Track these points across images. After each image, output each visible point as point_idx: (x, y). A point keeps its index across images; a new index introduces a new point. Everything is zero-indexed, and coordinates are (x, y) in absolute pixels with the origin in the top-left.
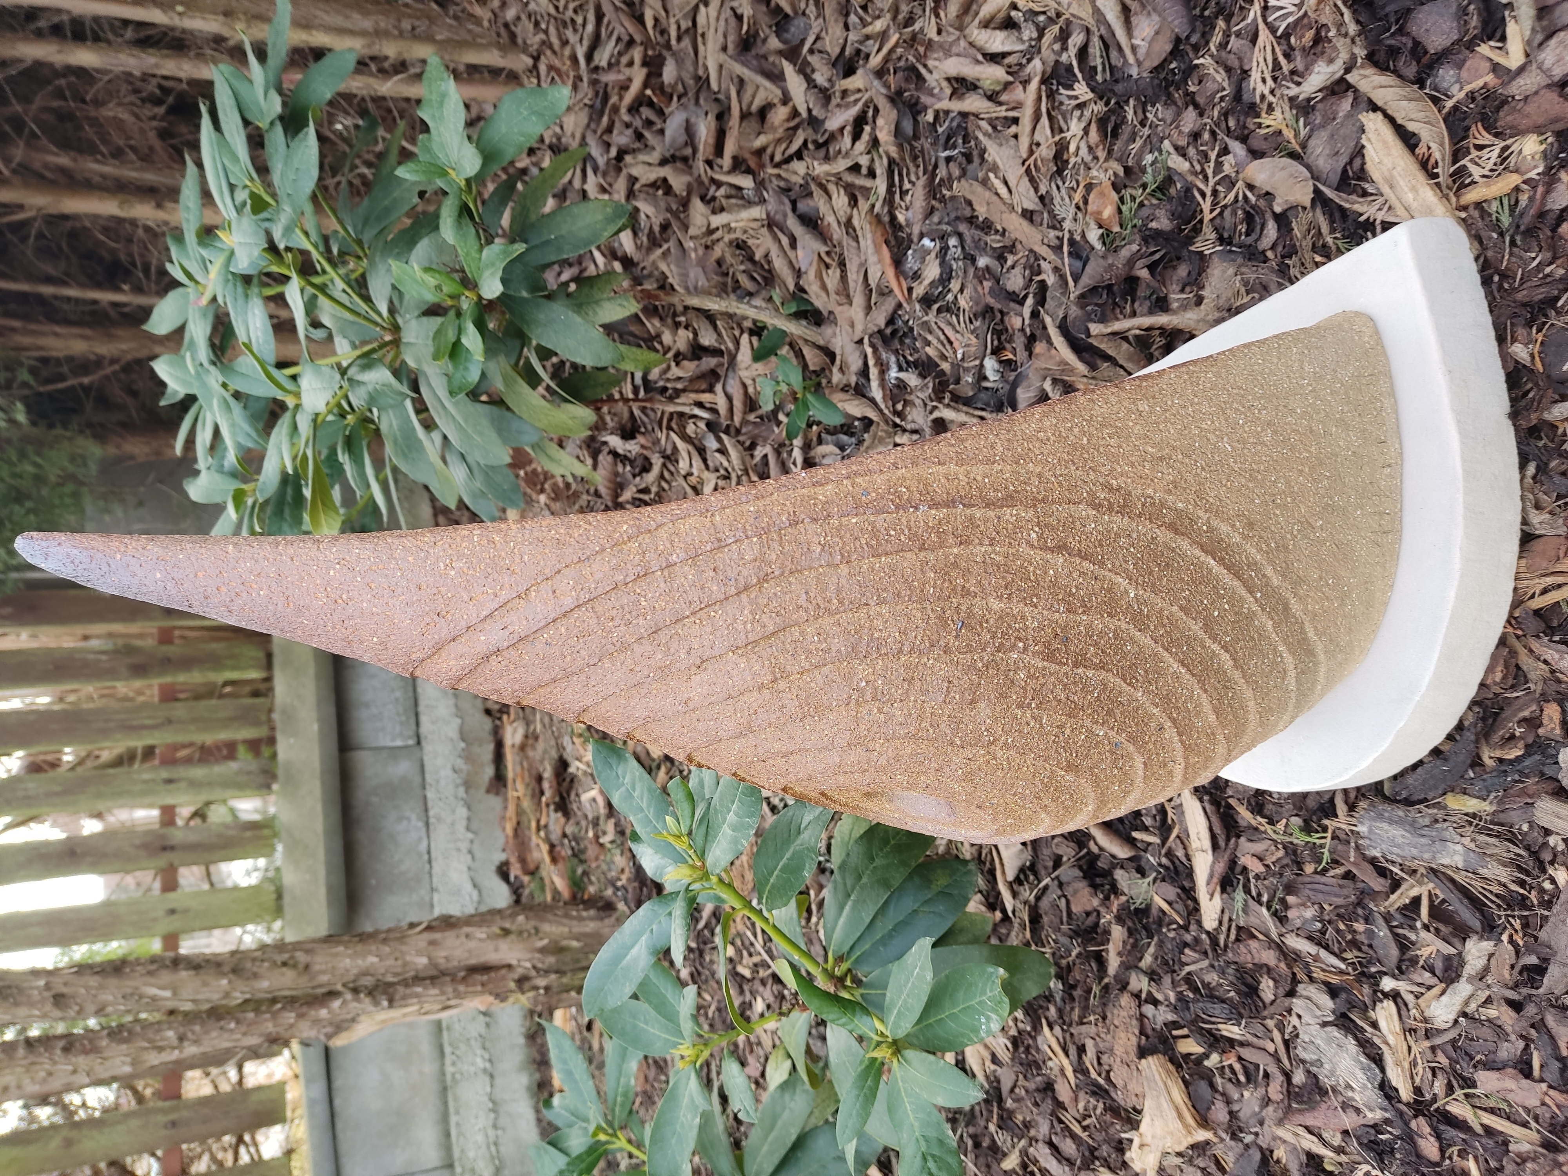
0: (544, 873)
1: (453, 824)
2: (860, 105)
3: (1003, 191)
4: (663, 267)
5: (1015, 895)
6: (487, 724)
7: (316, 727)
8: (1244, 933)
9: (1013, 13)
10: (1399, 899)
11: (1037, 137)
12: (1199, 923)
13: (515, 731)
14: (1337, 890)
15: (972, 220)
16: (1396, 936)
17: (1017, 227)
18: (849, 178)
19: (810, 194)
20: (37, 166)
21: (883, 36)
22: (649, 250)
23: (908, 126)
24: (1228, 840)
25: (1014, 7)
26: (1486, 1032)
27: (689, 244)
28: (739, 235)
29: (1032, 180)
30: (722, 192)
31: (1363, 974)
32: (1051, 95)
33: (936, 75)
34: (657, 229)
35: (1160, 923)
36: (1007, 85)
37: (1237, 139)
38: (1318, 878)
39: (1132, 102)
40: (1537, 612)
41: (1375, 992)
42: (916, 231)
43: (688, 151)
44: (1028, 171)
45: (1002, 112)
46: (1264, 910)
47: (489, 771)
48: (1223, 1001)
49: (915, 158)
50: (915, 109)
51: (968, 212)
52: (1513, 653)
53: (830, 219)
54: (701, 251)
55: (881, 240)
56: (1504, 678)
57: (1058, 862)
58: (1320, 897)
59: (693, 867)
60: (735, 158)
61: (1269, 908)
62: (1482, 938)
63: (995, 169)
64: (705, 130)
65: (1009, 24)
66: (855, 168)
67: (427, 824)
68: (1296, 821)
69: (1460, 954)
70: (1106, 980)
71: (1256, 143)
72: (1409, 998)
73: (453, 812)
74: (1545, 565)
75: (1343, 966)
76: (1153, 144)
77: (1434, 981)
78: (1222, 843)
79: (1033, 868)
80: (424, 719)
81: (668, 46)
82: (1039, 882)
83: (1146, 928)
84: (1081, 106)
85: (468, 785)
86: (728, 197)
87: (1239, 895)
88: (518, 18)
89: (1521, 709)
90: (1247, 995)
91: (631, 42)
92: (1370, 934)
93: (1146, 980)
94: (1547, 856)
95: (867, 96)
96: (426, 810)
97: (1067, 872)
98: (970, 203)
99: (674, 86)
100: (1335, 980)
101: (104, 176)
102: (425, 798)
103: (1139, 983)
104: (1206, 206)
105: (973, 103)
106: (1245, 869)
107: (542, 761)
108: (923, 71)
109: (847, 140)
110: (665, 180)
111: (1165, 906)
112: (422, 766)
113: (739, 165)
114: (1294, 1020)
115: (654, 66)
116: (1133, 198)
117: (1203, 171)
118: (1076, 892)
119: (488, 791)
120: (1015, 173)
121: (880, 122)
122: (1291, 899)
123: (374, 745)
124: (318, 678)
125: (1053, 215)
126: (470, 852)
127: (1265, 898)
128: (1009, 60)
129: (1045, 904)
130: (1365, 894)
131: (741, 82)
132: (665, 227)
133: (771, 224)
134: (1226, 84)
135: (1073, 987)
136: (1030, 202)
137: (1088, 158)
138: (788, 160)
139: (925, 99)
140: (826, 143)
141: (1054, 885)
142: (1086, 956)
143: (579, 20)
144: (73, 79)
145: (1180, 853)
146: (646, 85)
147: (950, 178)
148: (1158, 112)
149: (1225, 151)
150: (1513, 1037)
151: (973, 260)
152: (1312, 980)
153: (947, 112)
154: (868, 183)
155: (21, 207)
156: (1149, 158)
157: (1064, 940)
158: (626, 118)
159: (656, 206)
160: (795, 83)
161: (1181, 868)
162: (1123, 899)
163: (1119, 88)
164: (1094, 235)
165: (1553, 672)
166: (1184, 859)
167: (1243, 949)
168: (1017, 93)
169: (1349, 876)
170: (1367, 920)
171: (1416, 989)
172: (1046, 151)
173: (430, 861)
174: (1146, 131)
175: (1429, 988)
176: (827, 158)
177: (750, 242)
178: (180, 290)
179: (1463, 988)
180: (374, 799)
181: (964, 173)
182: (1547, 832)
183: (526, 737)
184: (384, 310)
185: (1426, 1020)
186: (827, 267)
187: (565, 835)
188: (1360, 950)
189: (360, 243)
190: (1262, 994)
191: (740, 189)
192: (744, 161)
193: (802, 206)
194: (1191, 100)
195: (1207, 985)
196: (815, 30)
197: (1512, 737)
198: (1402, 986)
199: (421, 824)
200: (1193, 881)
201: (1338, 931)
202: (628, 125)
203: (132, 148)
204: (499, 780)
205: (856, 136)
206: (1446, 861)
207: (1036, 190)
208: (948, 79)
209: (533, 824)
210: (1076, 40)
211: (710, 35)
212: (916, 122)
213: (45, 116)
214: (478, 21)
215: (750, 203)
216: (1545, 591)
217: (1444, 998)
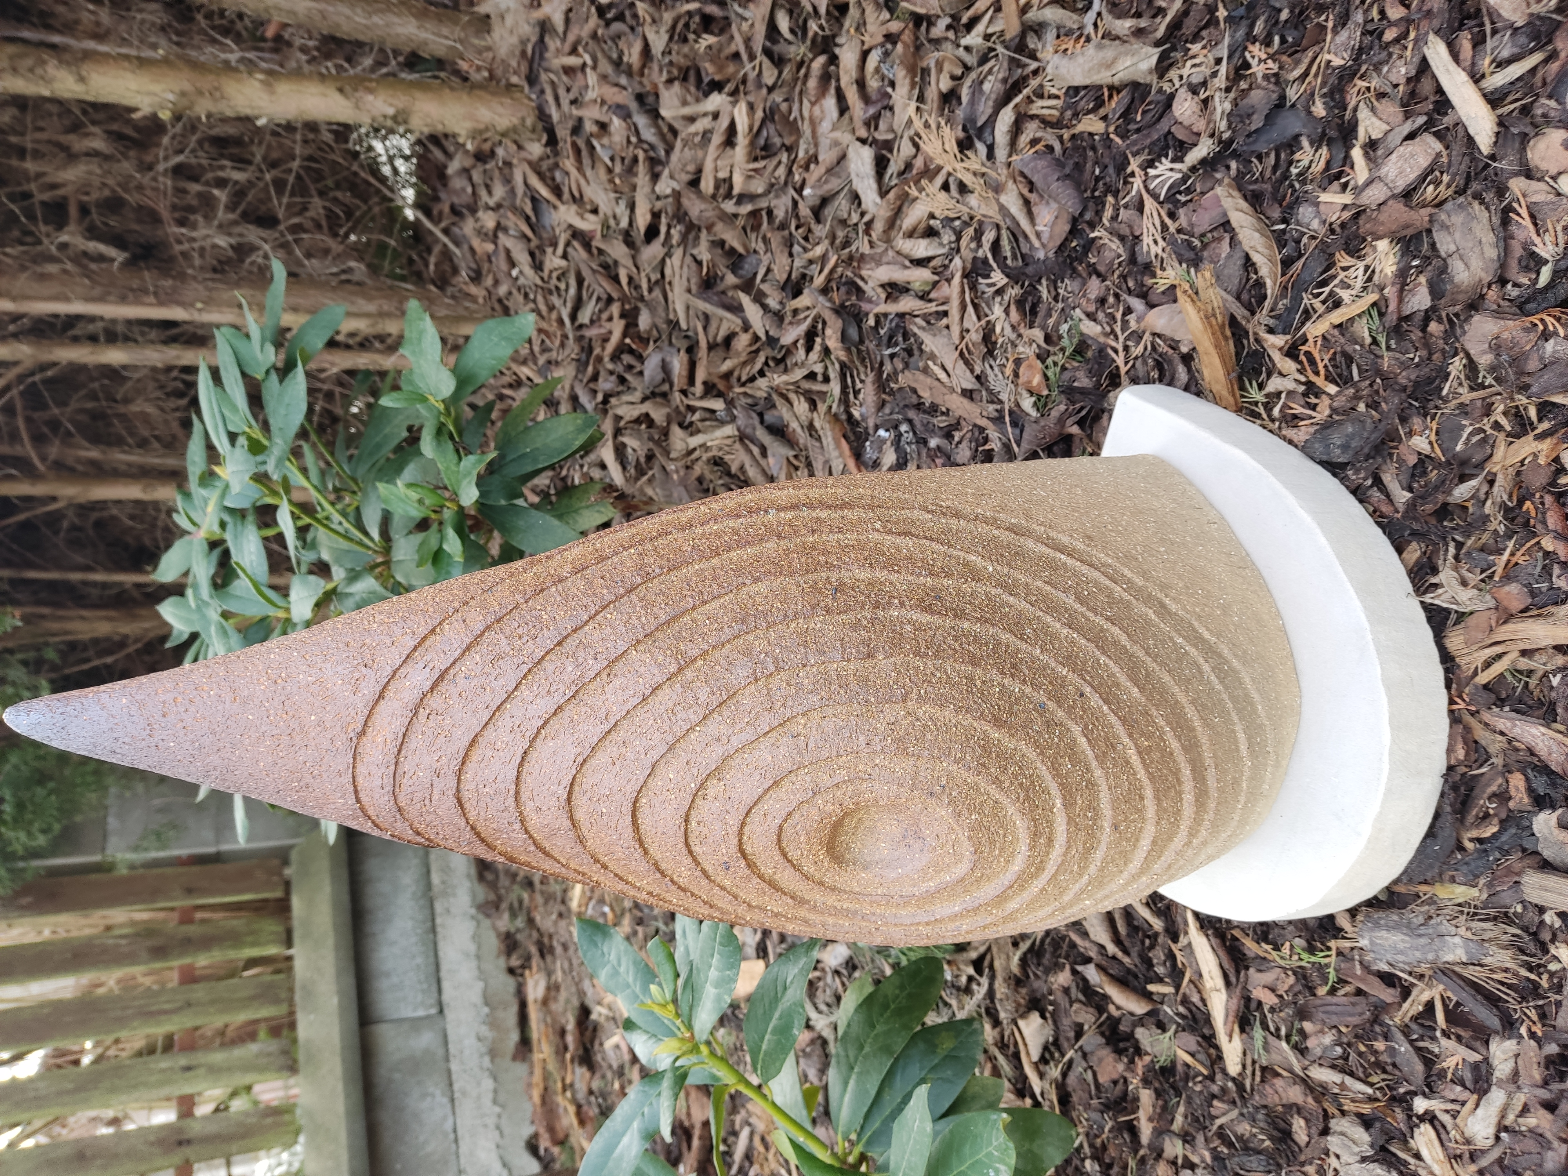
0: (573, 1140)
1: (479, 1098)
2: (809, 321)
3: (942, 376)
4: (650, 492)
5: (1041, 1075)
6: (510, 983)
7: (335, 1000)
8: (1268, 1072)
9: (932, 222)
10: (1413, 1006)
11: (966, 325)
12: (1224, 1071)
13: (536, 983)
14: (1350, 1008)
15: (919, 406)
16: (1419, 1050)
17: (959, 406)
18: (806, 385)
19: (774, 406)
20: (70, 462)
21: (824, 258)
22: (637, 479)
23: (853, 333)
24: (1238, 972)
25: (932, 216)
26: (1530, 1145)
27: (671, 467)
28: (714, 452)
29: (967, 363)
30: (697, 416)
31: (1393, 1099)
32: (973, 287)
33: (871, 284)
34: (642, 460)
35: (1187, 1078)
36: (935, 284)
37: (1138, 296)
38: (1329, 999)
39: (1044, 282)
40: (1486, 687)
41: (1410, 1117)
42: (871, 423)
43: (666, 387)
44: (961, 354)
45: (932, 307)
46: (1284, 1044)
47: (514, 1037)
48: (1259, 1152)
49: (863, 361)
50: (858, 317)
51: (914, 400)
52: (1468, 729)
53: (794, 425)
54: (682, 472)
55: (839, 435)
56: (1467, 754)
57: (1079, 1032)
58: (1334, 1020)
59: (683, 1040)
60: (705, 383)
61: (1288, 1042)
62: (1504, 1037)
63: (932, 357)
64: (678, 364)
65: (930, 233)
66: (811, 376)
67: (452, 1100)
68: (1299, 942)
69: (1486, 1060)
70: (1142, 1152)
71: (1153, 298)
72: (1446, 1119)
73: (479, 1084)
74: (1480, 636)
75: (1370, 1091)
76: (1065, 315)
77: (1466, 1095)
78: (1233, 979)
79: (1056, 1043)
80: (446, 985)
81: (642, 298)
82: (1063, 1055)
83: (1173, 1087)
84: (1000, 292)
85: (493, 1053)
86: (703, 420)
87: (1258, 1033)
88: (510, 293)
89: (1488, 785)
90: (1282, 1140)
91: (610, 300)
92: (1392, 1051)
93: (1179, 1143)
94: (1546, 936)
95: (814, 312)
96: (451, 1084)
97: (1091, 1040)
98: (914, 391)
99: (649, 332)
100: (1366, 1109)
101: (130, 465)
102: (449, 1072)
103: (1174, 1148)
104: (1120, 360)
105: (907, 304)
106: (1260, 1004)
107: (565, 1011)
108: (861, 283)
109: (801, 352)
110: (647, 415)
111: (1188, 1059)
112: (445, 1037)
113: (710, 389)
114: (1333, 1162)
115: (630, 317)
116: (1055, 364)
117: (1113, 331)
118: (1100, 1060)
119: (514, 1058)
120: (950, 358)
121: (828, 332)
122: (1307, 1026)
123: (395, 1016)
124: (337, 948)
125: (990, 392)
126: (498, 1127)
127: (1283, 1032)
128: (933, 263)
129: (1072, 1080)
130: (1379, 1010)
131: (707, 318)
132: (650, 457)
133: (743, 438)
134: (1121, 251)
135: (1110, 1166)
136: (969, 383)
137: (1013, 336)
138: (752, 379)
139: (865, 306)
140: (783, 360)
141: (1078, 1057)
142: (1119, 1128)
143: (562, 286)
144: (106, 382)
145: (1195, 999)
146: (625, 335)
147: (896, 373)
148: (1067, 286)
149: (1128, 311)
150: (1556, 1144)
151: (925, 442)
152: (1343, 1113)
153: (886, 315)
154: (824, 388)
155: (54, 499)
156: (1064, 328)
157: (1095, 1116)
158: (610, 366)
159: (640, 439)
160: (753, 312)
161: (1199, 1015)
162: (1147, 1059)
163: (1030, 270)
164: (1027, 403)
165: (1510, 742)
166: (1200, 1004)
167: (1268, 1090)
168: (945, 290)
169: (1359, 992)
170: (1386, 1037)
171: (1450, 1106)
172: (975, 336)
173: (456, 1140)
174: (1060, 305)
175: (1463, 1104)
176: (786, 371)
177: (727, 458)
178: (187, 538)
179: (1497, 1097)
180: (397, 1076)
181: (907, 366)
182: (1542, 910)
183: (548, 989)
184: (375, 534)
185: (1468, 1142)
186: (796, 468)
187: (591, 1092)
188: (1385, 1071)
189: (355, 480)
190: (1296, 1137)
191: (713, 412)
192: (714, 386)
193: (769, 417)
194: (1094, 271)
195: (1240, 1138)
196: (765, 263)
197: (1487, 816)
198: (1435, 1105)
199: (445, 1100)
200: (1211, 1027)
201: (1360, 1054)
202: (611, 373)
203: (157, 438)
204: (525, 1043)
205: (809, 349)
206: (1449, 958)
207: (972, 371)
208: (883, 286)
209: (559, 1085)
210: (989, 237)
211: (676, 281)
212: (860, 328)
213: (81, 417)
214: (473, 299)
215: (722, 423)
216: (1488, 665)
217: (1479, 1111)
